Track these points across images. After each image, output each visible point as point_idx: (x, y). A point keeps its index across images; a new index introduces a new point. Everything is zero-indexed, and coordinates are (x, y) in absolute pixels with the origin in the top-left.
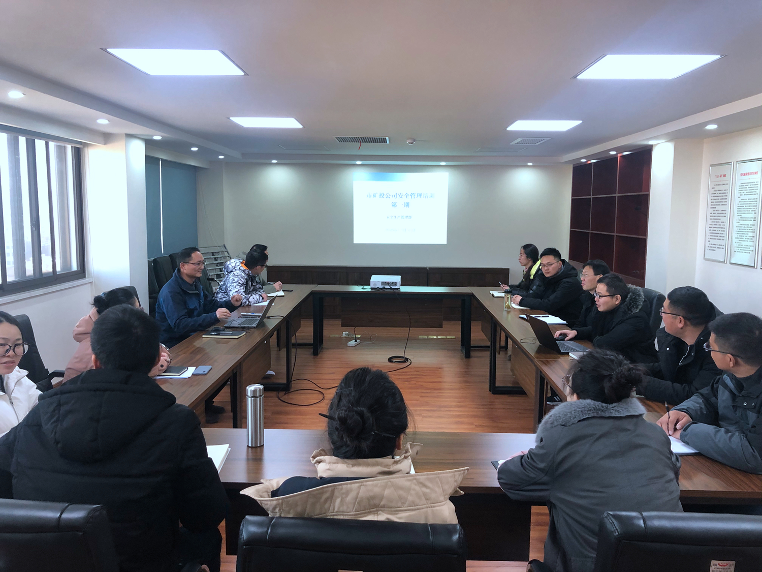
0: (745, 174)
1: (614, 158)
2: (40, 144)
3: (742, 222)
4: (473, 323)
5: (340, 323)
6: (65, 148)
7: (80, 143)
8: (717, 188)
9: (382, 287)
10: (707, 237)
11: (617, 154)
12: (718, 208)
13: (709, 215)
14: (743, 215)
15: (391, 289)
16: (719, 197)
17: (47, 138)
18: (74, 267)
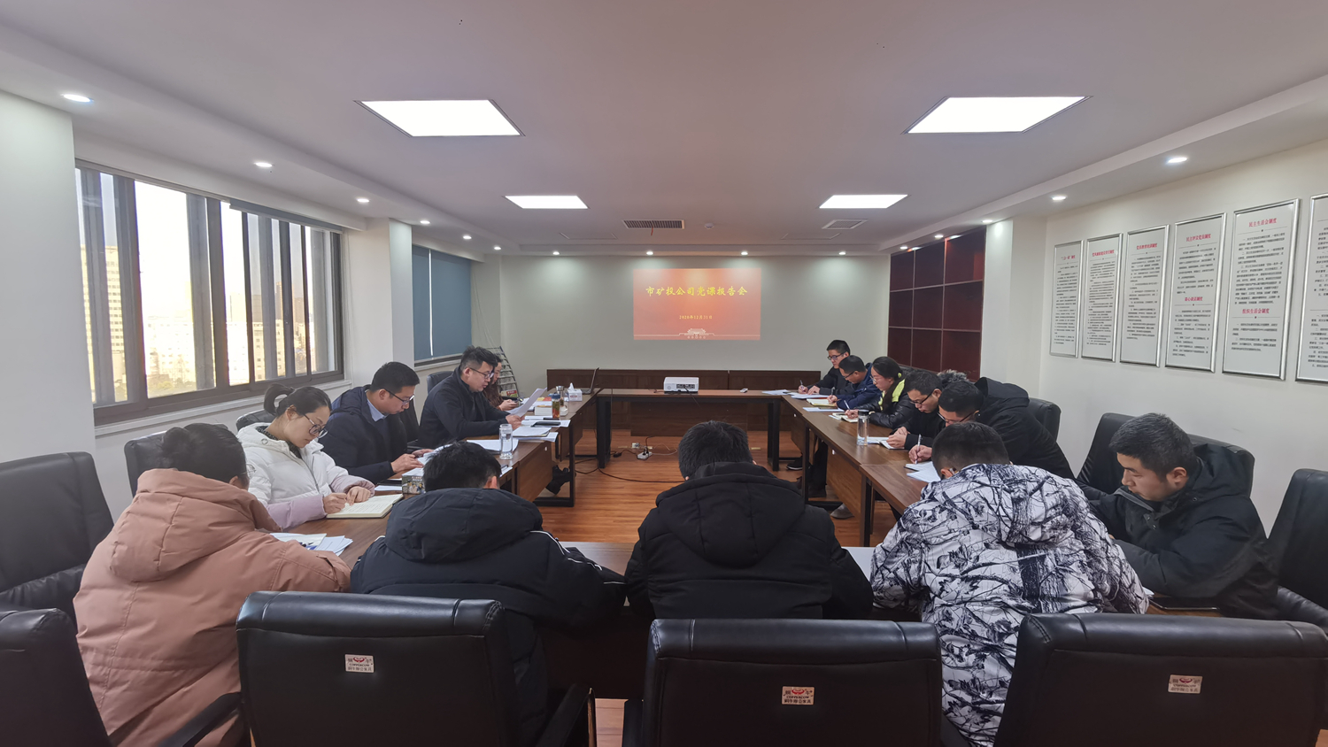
0: (1098, 254)
1: (941, 242)
2: (295, 228)
3: (1095, 309)
4: (781, 434)
5: (629, 433)
6: (323, 234)
7: (340, 228)
8: (1064, 271)
9: (677, 390)
10: (1054, 328)
11: (943, 238)
12: (1066, 294)
13: (1055, 303)
14: (1097, 301)
15: (688, 392)
16: (1067, 282)
17: (303, 221)
18: (332, 368)
